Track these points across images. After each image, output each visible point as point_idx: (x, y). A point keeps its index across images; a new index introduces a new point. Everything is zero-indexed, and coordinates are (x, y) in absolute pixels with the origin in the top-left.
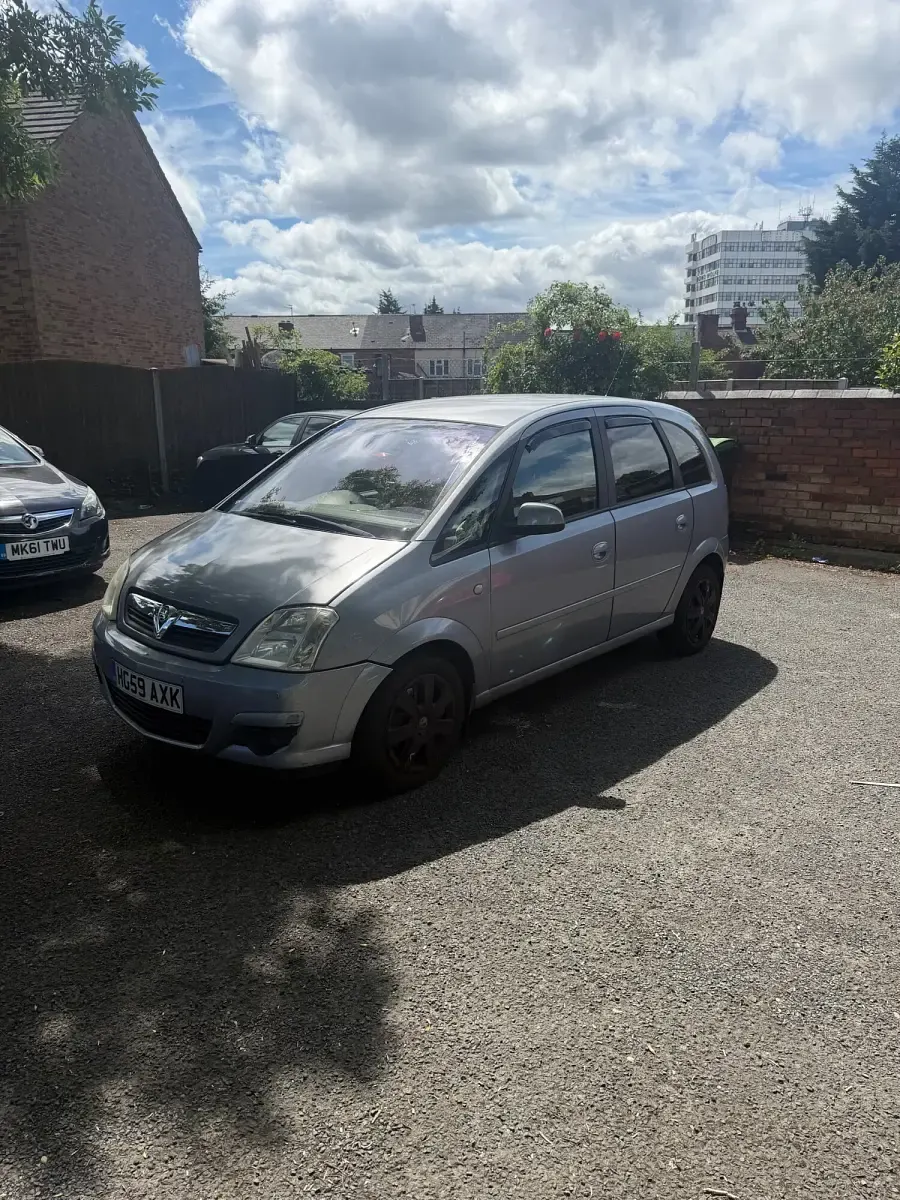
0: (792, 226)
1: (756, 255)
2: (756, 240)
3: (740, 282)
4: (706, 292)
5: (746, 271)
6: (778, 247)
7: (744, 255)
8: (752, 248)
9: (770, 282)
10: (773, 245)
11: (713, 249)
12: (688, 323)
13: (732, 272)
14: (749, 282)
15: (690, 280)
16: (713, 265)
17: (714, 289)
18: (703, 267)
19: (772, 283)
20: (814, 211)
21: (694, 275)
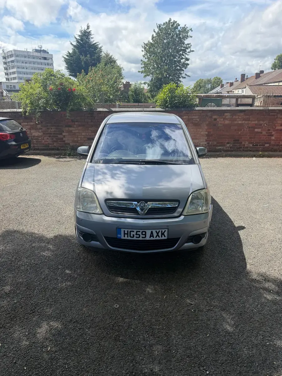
0: (37, 51)
1: (27, 59)
2: (26, 54)
3: (23, 68)
4: (12, 71)
5: (24, 65)
6: (34, 57)
7: (23, 59)
8: (25, 57)
9: (33, 69)
10: (32, 56)
11: (11, 56)
12: (7, 81)
13: (20, 64)
14: (27, 68)
15: (5, 66)
16: (12, 61)
17: (15, 70)
18: (9, 62)
19: (34, 69)
20: (43, 47)
21: (6, 64)
